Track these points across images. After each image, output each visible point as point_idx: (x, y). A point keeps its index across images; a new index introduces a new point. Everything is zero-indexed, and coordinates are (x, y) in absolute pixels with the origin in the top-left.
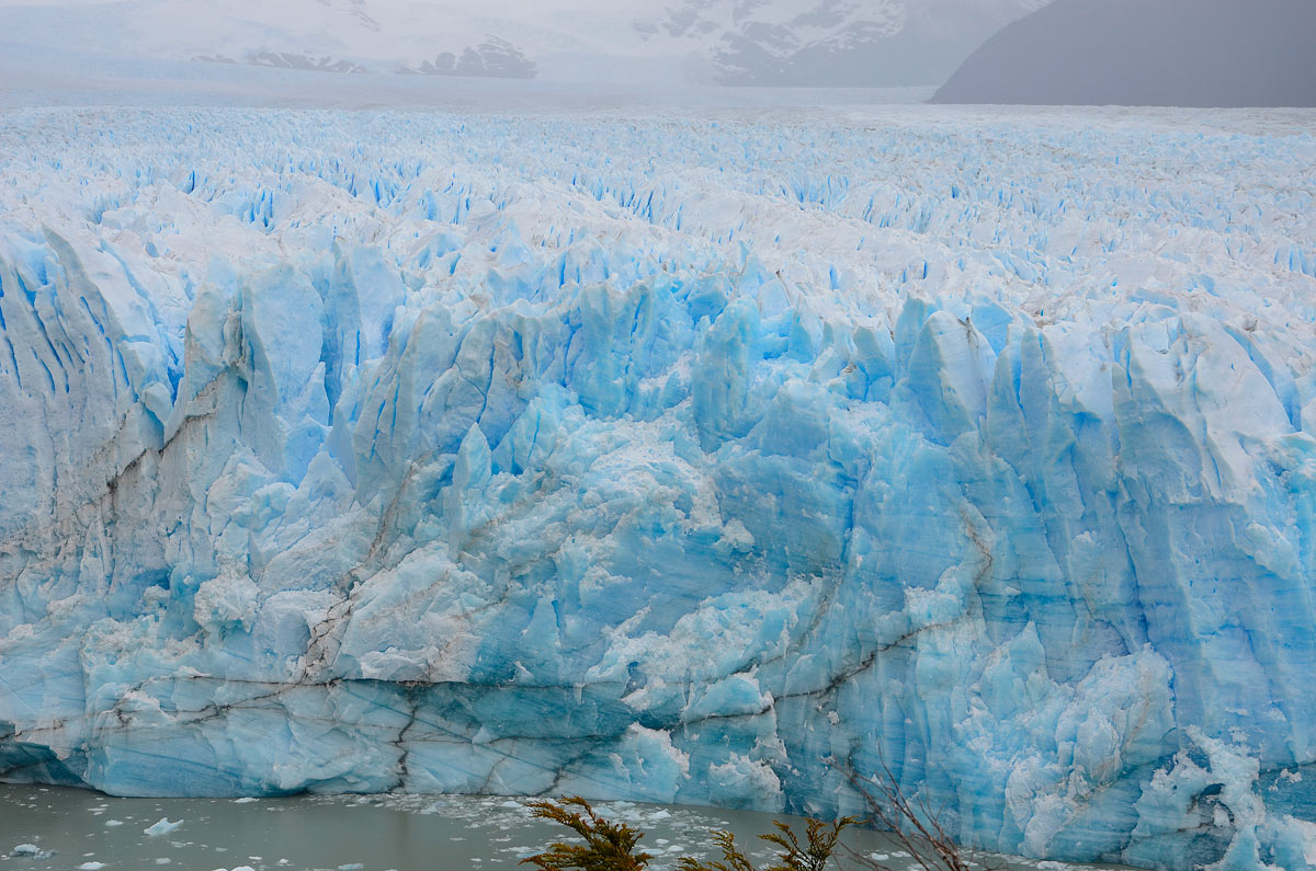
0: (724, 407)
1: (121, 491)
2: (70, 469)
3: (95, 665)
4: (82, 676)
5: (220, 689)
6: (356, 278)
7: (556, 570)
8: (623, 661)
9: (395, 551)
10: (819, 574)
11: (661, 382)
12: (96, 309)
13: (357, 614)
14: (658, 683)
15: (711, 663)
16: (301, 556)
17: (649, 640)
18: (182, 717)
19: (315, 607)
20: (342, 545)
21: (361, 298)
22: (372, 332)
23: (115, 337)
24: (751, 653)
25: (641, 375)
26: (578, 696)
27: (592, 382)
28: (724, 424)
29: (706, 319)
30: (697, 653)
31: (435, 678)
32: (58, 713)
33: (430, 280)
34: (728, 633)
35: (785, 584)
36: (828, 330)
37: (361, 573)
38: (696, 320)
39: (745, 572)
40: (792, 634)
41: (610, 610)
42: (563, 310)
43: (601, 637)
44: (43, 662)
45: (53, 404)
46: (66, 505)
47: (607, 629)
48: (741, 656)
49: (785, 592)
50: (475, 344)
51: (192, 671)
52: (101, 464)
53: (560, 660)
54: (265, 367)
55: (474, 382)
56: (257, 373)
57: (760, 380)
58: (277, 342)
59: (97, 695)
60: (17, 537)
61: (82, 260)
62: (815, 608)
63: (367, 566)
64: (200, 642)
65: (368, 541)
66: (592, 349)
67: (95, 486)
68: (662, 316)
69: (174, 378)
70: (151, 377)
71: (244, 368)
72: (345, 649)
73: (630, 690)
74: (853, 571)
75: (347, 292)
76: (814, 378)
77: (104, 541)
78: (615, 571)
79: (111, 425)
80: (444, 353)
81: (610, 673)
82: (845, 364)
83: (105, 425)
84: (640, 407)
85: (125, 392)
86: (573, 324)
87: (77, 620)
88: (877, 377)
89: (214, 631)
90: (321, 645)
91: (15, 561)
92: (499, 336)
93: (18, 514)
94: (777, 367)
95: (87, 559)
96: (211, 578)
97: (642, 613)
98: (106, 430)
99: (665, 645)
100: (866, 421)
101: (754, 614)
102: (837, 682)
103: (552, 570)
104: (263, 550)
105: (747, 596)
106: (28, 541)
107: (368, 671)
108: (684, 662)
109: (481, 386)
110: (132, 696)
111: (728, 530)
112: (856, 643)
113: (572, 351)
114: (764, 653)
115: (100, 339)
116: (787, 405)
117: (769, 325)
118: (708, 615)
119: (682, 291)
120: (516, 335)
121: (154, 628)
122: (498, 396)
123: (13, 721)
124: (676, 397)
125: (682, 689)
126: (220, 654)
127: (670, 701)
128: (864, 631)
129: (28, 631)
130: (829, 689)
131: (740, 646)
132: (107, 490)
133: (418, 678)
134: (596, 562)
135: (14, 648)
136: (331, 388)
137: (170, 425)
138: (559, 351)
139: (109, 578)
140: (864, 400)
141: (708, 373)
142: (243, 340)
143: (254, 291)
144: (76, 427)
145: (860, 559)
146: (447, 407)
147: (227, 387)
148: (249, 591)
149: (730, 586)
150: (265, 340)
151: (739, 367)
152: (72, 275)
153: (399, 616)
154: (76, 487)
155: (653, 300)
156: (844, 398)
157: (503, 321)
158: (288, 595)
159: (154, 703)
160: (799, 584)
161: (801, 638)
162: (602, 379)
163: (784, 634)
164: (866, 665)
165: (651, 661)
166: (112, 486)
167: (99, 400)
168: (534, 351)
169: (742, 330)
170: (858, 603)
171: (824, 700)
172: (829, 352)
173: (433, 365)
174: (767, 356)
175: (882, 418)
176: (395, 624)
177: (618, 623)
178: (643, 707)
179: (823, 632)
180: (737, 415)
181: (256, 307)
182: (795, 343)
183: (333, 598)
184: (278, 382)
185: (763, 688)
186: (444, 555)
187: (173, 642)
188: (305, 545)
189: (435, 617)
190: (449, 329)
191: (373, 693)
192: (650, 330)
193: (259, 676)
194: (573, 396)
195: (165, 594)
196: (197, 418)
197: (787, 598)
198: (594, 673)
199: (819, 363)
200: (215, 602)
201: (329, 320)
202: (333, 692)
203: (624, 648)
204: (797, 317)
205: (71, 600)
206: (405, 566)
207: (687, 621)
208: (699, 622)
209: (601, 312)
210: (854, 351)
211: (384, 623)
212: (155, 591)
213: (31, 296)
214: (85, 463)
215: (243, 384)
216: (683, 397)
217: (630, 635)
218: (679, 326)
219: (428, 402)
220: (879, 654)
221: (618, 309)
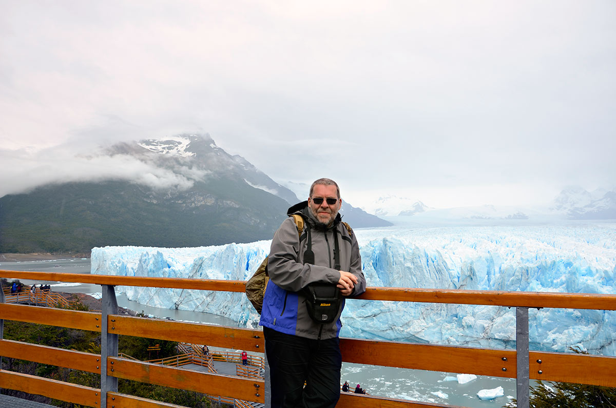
0: (573, 286)
3: (444, 332)
4: (442, 333)
5: (467, 338)
6: (494, 259)
7: (536, 319)
8: (551, 339)
9: (502, 313)
10: (597, 323)
11: (559, 280)
12: (445, 264)
13: (494, 325)
14: (560, 344)
15: (572, 341)
16: (483, 313)
17: (557, 334)
18: (460, 343)
19: (486, 323)
20: (491, 311)
21: (495, 262)
22: (497, 269)
23: (448, 270)
24: (581, 339)
25: (554, 279)
26: (541, 345)
27: (543, 280)
28: (573, 289)
29: (568, 267)
30: (568, 338)
31: (510, 339)
32: (437, 340)
33: (509, 259)
34: (575, 334)
35: (589, 325)
36: (597, 270)
37: (495, 317)
38: (566, 268)
39: (579, 321)
40: (591, 336)
41: (548, 328)
42: (537, 265)
43: (547, 334)
44: (435, 330)
45: (437, 282)
47: (548, 332)
48: (579, 340)
49: (589, 326)
50: (518, 272)
51: (462, 334)
53: (537, 337)
54: (476, 276)
55: (518, 280)
56: (475, 277)
57: (581, 280)
58: (478, 271)
59: (444, 337)
61: (442, 255)
62: (596, 330)
63: (496, 316)
64: (463, 329)
65: (496, 311)
66: (543, 273)
68: (559, 267)
69: (459, 278)
70: (454, 277)
71: (472, 276)
72: (492, 332)
73: (553, 345)
74: (605, 323)
75: (492, 261)
76: (594, 280)
77: (445, 308)
78: (549, 320)
79: (447, 286)
80: (512, 273)
81: (548, 341)
82: (601, 277)
84: (554, 286)
85: (450, 280)
86: (539, 268)
87: (441, 323)
88: (609, 280)
89: (466, 327)
90: (487, 331)
91: (430, 311)
92: (523, 271)
94: (585, 278)
95: (442, 311)
96: (466, 316)
97: (556, 329)
99: (561, 336)
100: (607, 290)
101: (582, 330)
102: (602, 347)
103: (535, 319)
104: (475, 311)
105: (580, 327)
107: (497, 337)
108: (565, 340)
109: (519, 280)
110: (451, 338)
111: (575, 312)
112: (607, 339)
113: (539, 273)
114: (584, 340)
115: (445, 270)
116: (588, 286)
117: (583, 269)
118: (571, 331)
119: (563, 262)
120: (527, 270)
121: (454, 325)
122: (523, 282)
123: (429, 340)
124: (562, 284)
125: (565, 346)
126: (467, 331)
127: (563, 348)
128: (609, 336)
129: (432, 324)
130: (600, 349)
131: (578, 337)
133: (507, 339)
134: (545, 318)
135: (430, 327)
136: (489, 280)
137: (458, 286)
138: (536, 273)
139: (446, 315)
140: (606, 285)
141: (569, 279)
142: (472, 270)
143: (474, 261)
145: (607, 320)
146: (513, 284)
147: (469, 279)
148: (473, 319)
149: (576, 324)
150: (476, 271)
151: (576, 277)
152: (441, 258)
153: (503, 326)
155: (557, 263)
156: (601, 285)
157: (524, 267)
158: (480, 321)
159: (455, 340)
160: (592, 325)
161: (593, 337)
162: (546, 280)
163: (589, 335)
164: (610, 344)
165: (558, 339)
168: (531, 273)
169: (577, 270)
170: (607, 330)
171: (600, 351)
172: (597, 275)
173: (509, 276)
174: (583, 276)
175: (611, 290)
176: (502, 328)
177: (550, 331)
178: (556, 349)
179: (598, 336)
180: (576, 288)
181: (474, 264)
182: (589, 273)
183: (490, 322)
184: (478, 278)
185: (584, 347)
186: (512, 314)
187: (458, 328)
188: (484, 311)
189: (510, 327)
190: (513, 269)
191: (498, 341)
192: (556, 270)
193: (475, 336)
194: (539, 283)
195: (457, 319)
196: (463, 285)
197: (589, 328)
198: (545, 341)
199: (595, 277)
200: (466, 321)
201: (488, 267)
202: (489, 341)
203: (551, 336)
204: (589, 267)
205: (439, 319)
206: (504, 316)
207: (566, 331)
208: (569, 332)
209: (545, 266)
210: (603, 275)
211: (500, 328)
212: (455, 318)
213: (433, 262)
215: (472, 279)
216: (564, 284)
217: (553, 333)
218: (562, 269)
219: (509, 283)
220: (613, 342)
221: (549, 265)
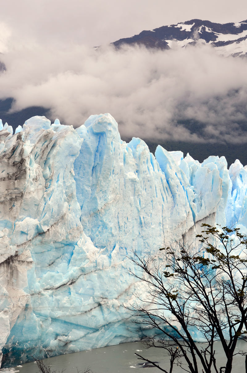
1: (187, 238)
2: (169, 230)
46: (168, 243)
52: (181, 229)
60: (158, 254)
67: (177, 236)
83: (183, 215)
93: (158, 246)
98: (184, 217)
106: (160, 255)
132: (182, 237)
144: (170, 216)
154: (171, 236)
166: (184, 236)
167: (181, 207)
214: (174, 228)
